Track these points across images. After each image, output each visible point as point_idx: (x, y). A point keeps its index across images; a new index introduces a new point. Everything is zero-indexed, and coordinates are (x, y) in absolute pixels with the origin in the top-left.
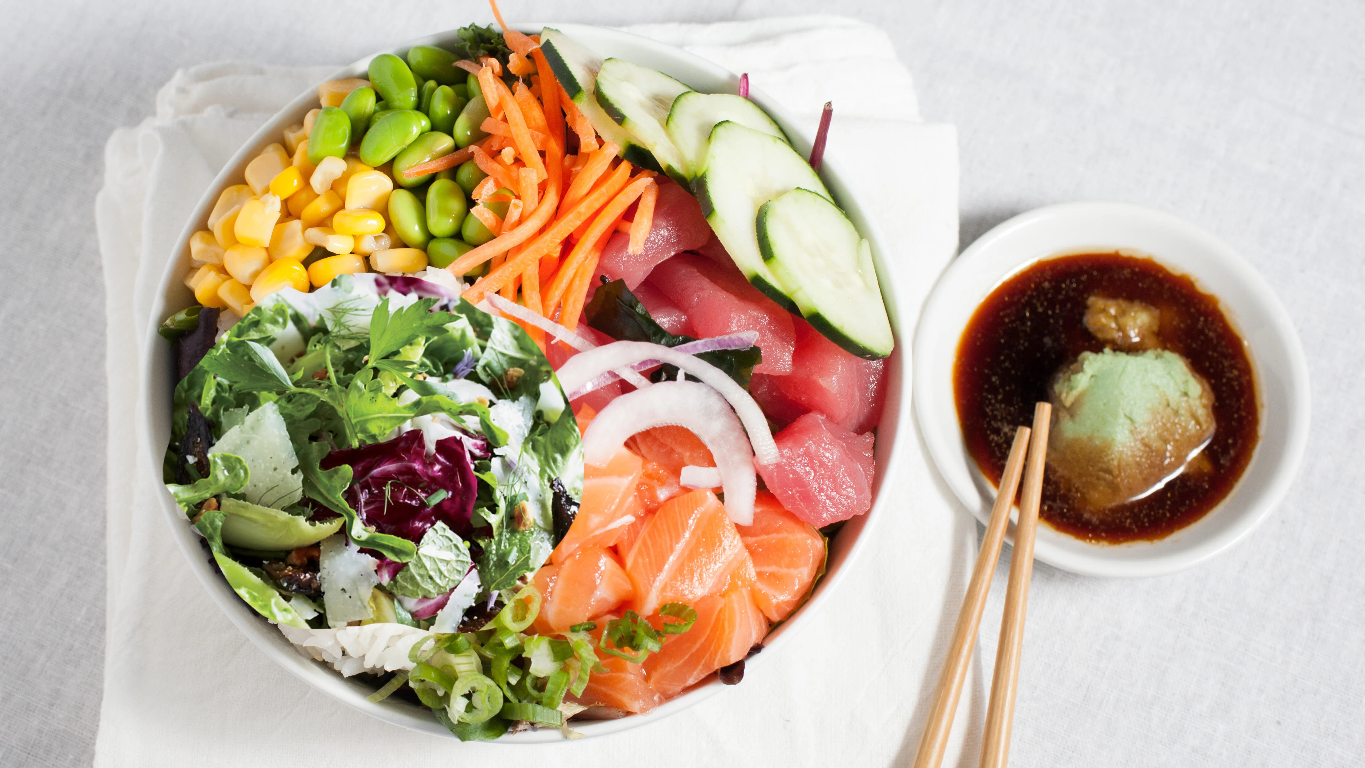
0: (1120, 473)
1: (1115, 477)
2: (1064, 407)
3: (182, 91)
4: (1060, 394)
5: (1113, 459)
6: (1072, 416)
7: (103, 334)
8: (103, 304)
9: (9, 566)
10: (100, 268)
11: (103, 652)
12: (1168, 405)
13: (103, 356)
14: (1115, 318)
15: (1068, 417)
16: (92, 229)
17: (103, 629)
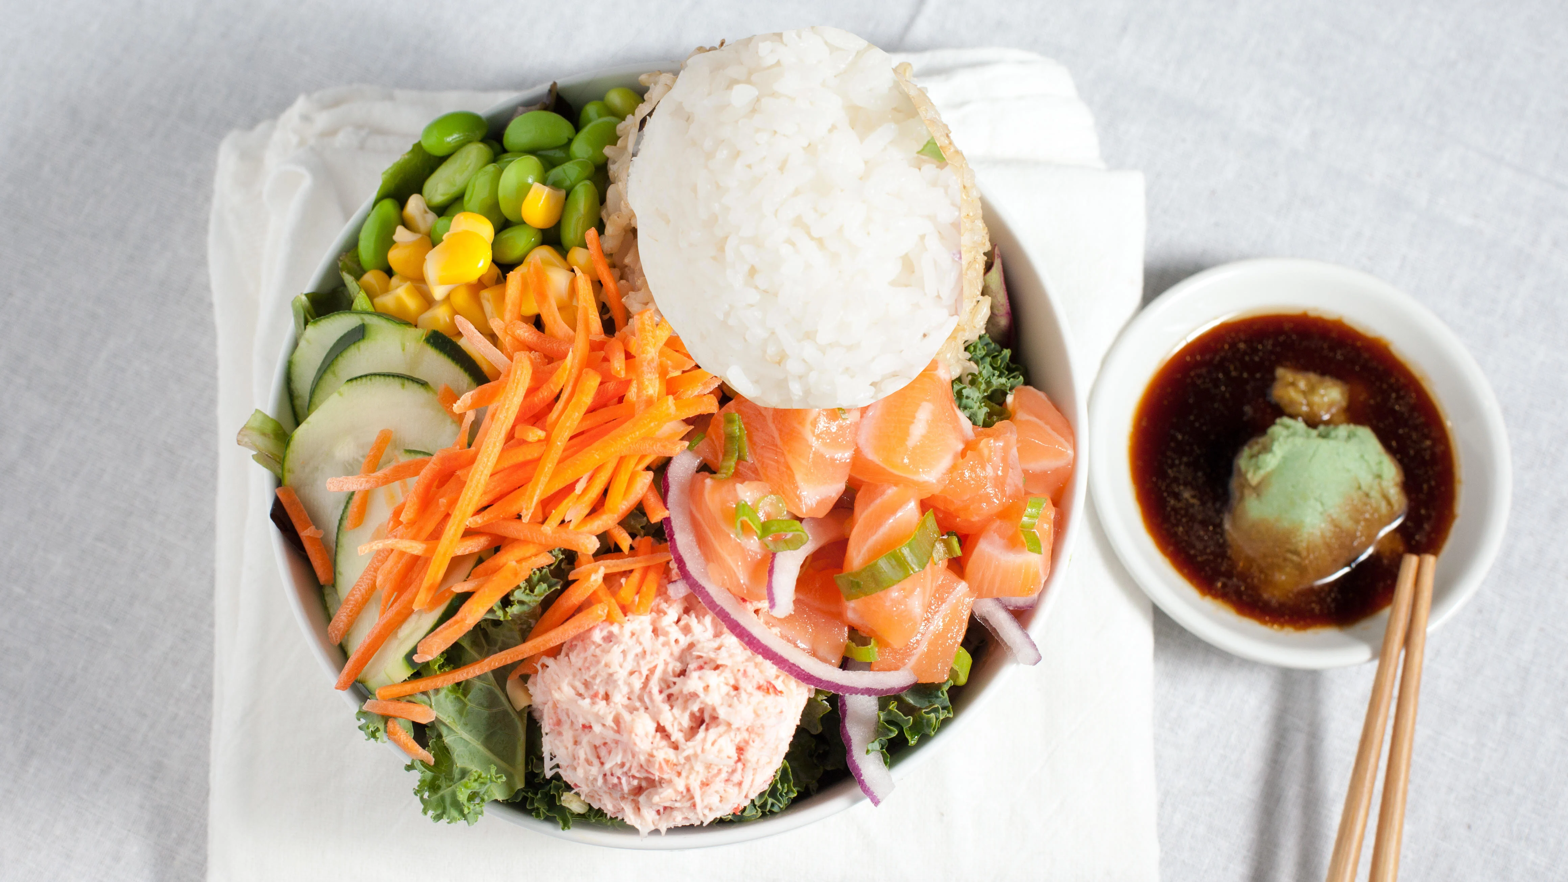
0: (1308, 554)
1: (1303, 559)
2: (1250, 486)
3: (306, 118)
4: (1247, 472)
5: (1301, 541)
6: (1258, 495)
7: (214, 377)
8: (213, 344)
9: (109, 627)
10: (211, 305)
11: (210, 722)
12: (1360, 488)
13: (213, 402)
14: (1304, 393)
15: (1254, 495)
16: (202, 262)
17: (210, 697)
